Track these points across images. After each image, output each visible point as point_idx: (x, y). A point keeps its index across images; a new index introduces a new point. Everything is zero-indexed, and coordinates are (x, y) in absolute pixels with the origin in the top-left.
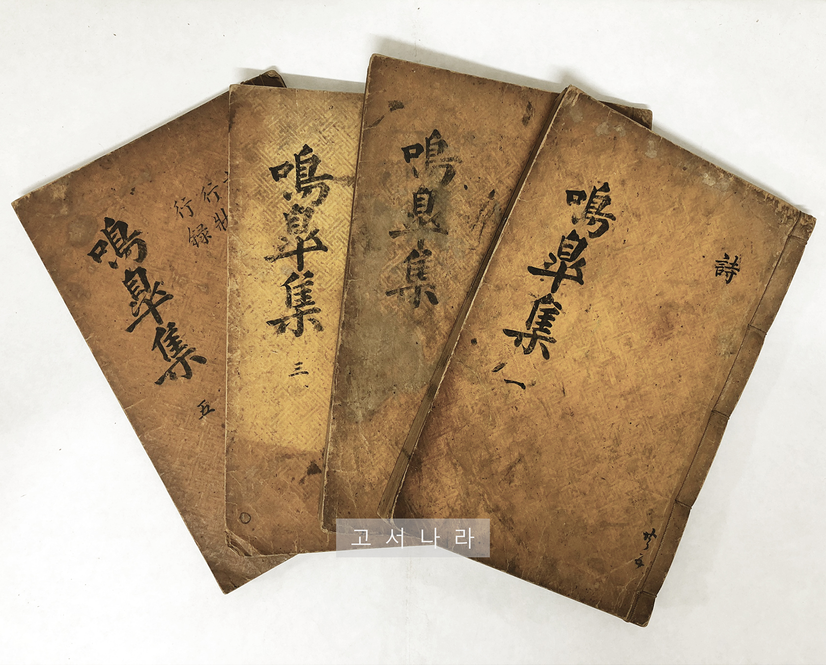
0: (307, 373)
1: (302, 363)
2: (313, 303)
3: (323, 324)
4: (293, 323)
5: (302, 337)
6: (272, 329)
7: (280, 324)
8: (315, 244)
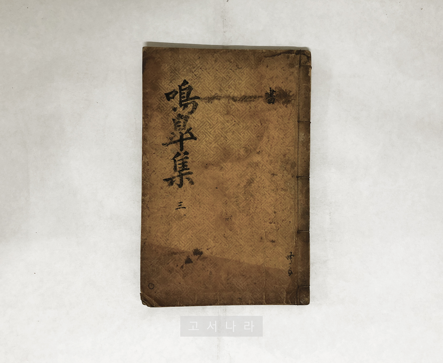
0: (185, 208)
1: (182, 202)
2: (189, 169)
3: (194, 181)
4: (177, 180)
5: (182, 188)
6: (166, 183)
7: (170, 181)
8: (190, 136)
